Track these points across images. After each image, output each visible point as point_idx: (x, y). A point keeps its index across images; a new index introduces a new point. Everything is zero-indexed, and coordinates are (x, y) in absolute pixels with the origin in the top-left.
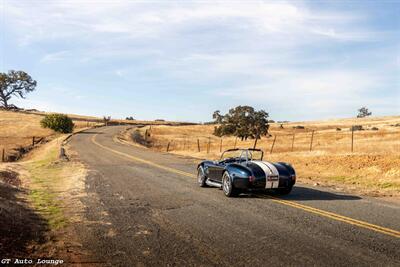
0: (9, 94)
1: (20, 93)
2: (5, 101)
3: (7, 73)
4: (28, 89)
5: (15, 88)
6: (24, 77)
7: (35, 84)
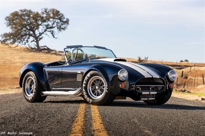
0: (41, 34)
1: (52, 33)
2: (37, 42)
3: (40, 12)
4: (60, 29)
5: (48, 27)
6: (57, 14)
7: (67, 22)
